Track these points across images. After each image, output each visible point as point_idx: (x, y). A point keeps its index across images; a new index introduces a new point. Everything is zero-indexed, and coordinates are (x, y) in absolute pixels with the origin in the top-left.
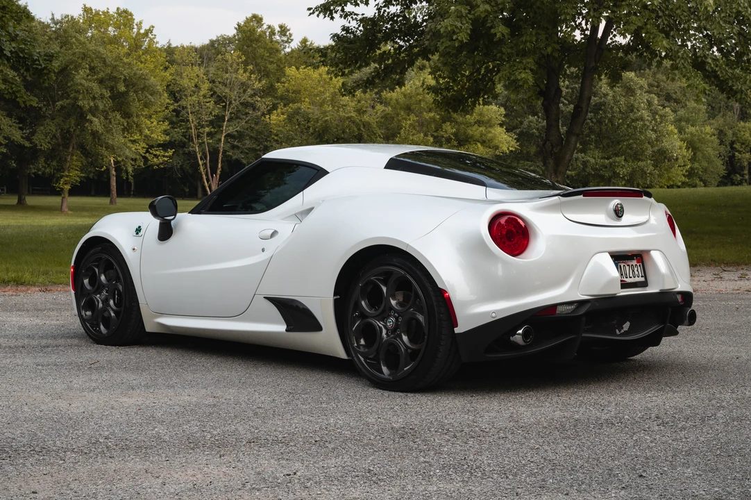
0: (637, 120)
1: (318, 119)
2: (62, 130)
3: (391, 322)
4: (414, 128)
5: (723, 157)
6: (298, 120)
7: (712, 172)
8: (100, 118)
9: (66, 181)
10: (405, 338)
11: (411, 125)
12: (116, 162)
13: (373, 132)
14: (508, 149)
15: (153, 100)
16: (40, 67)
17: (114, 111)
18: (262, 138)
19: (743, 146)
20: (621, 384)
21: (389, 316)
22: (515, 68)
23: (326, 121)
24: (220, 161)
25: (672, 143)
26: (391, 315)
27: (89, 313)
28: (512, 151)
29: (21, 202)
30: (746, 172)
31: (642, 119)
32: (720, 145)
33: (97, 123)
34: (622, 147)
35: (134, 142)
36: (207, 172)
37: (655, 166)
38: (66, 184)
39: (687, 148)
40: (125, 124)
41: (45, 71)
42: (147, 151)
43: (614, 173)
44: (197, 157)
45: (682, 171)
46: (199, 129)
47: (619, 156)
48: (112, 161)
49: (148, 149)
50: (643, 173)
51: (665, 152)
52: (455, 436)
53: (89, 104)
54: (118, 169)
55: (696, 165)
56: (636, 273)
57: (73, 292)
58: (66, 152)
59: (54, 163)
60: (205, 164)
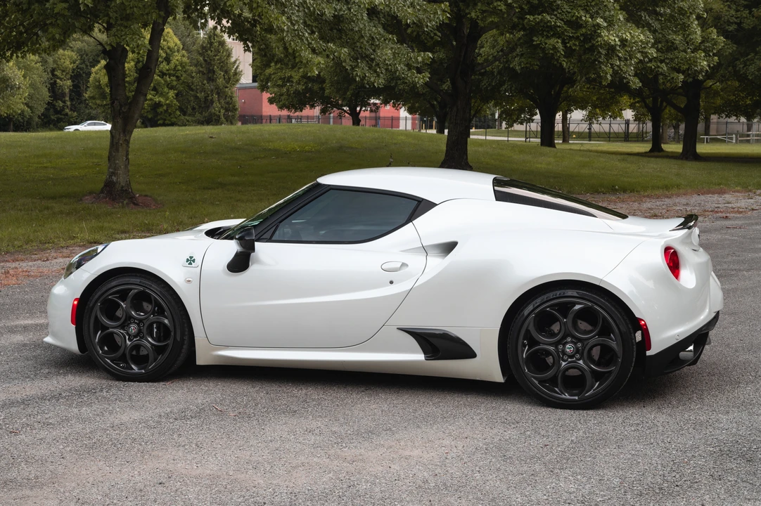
3: (571, 348)
5: (46, 84)
7: (38, 98)
19: (64, 73)
26: (567, 342)
30: (67, 98)
32: (44, 72)
51: (8, 80)
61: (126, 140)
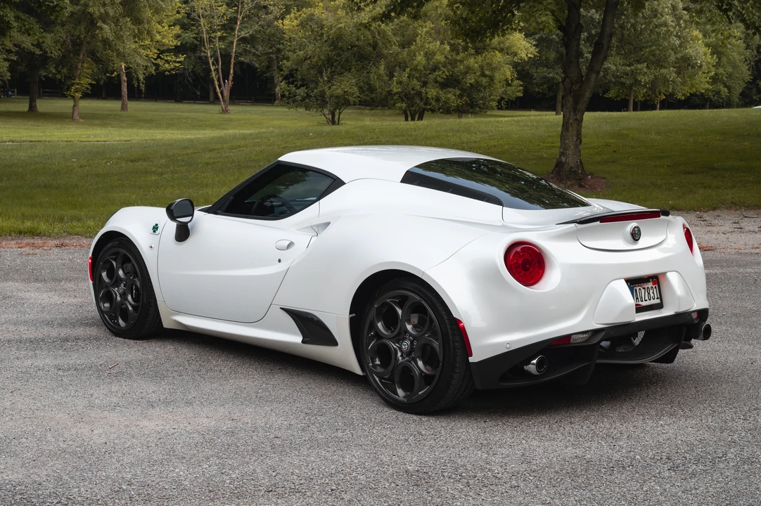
0: (661, 25)
1: (331, 26)
2: (72, 36)
3: (406, 345)
4: (430, 35)
5: (749, 62)
6: (311, 26)
7: (737, 77)
8: (111, 25)
9: (77, 88)
10: (420, 363)
11: (427, 32)
12: (127, 68)
13: (388, 40)
14: (527, 55)
15: (164, 6)
16: (52, 4)
17: (124, 17)
18: (275, 41)
20: (634, 404)
21: (404, 339)
22: (535, 9)
23: (340, 28)
24: (232, 66)
25: (697, 50)
26: (406, 338)
27: (107, 305)
28: (530, 58)
29: (32, 108)
31: (665, 24)
32: (747, 49)
33: (107, 30)
34: (644, 54)
35: (145, 47)
36: (219, 78)
37: (678, 73)
38: (76, 92)
39: (712, 54)
40: (136, 31)
41: (57, 9)
42: (159, 57)
43: (636, 80)
44: (208, 62)
45: (706, 78)
46: (211, 34)
47: (641, 63)
48: (123, 67)
49: (159, 54)
50: (666, 81)
51: (689, 58)
52: (468, 484)
53: (99, 11)
54: (128, 75)
55: (721, 70)
56: (652, 295)
57: (91, 282)
58: (77, 59)
59: (65, 70)
60: (217, 70)
61: (576, 119)
